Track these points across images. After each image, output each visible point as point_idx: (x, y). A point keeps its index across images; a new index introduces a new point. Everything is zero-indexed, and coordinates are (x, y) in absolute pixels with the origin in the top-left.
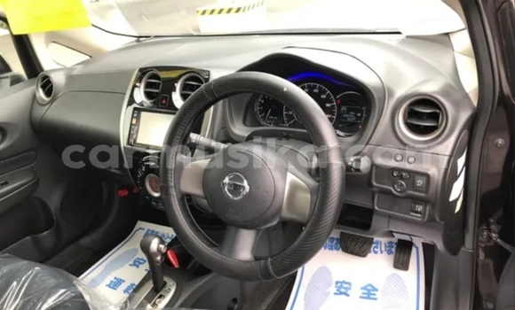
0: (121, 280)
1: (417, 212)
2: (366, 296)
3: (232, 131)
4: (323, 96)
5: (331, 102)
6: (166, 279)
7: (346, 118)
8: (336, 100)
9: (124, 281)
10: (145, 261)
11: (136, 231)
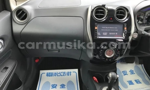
10: (56, 85)
11: (41, 75)
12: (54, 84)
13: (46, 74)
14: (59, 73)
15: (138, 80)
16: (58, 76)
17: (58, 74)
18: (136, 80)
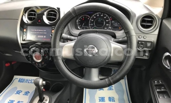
0: (13, 101)
1: (146, 56)
2: (109, 89)
3: (72, 32)
4: (105, 17)
5: (108, 19)
6: (44, 96)
7: (114, 25)
8: (110, 19)
9: (14, 101)
10: (22, 91)
11: (14, 80)
12: (19, 90)
13: (18, 80)
14: (31, 80)
15: (114, 97)
16: (28, 83)
17: (29, 80)
18: (110, 97)
